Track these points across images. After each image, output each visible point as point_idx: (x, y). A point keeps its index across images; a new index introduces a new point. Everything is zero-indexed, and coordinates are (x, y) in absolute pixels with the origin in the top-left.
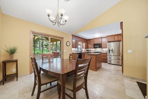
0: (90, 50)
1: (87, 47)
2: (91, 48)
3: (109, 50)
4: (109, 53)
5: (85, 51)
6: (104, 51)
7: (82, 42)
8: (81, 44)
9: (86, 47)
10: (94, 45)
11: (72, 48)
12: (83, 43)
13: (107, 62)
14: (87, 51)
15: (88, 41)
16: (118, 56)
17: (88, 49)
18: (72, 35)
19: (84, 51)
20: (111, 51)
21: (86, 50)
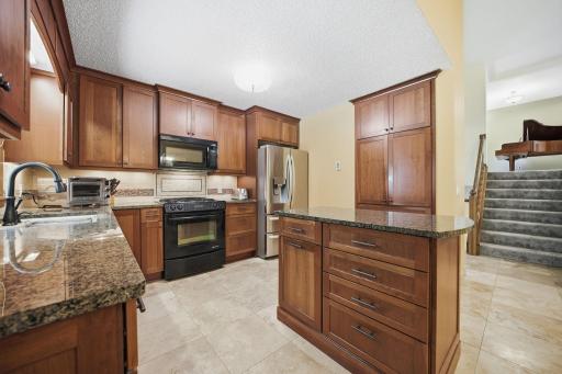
0: (115, 185)
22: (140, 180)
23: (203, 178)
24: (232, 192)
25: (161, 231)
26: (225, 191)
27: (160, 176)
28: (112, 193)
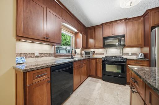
0: (94, 52)
2: (95, 48)
5: (81, 54)
6: (127, 54)
9: (85, 46)
10: (105, 38)
14: (86, 53)
15: (89, 31)
17: (88, 50)
19: (78, 54)
21: (83, 52)
22: (101, 51)
23: (122, 49)
24: (136, 54)
25: (102, 65)
26: (132, 54)
27: (106, 50)
28: (93, 54)
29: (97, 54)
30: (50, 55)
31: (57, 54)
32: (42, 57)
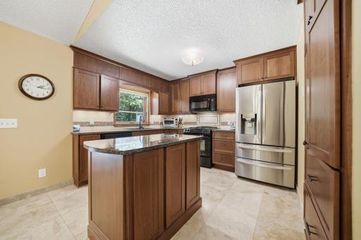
0: (181, 120)
1: (167, 110)
2: (182, 113)
3: (243, 121)
4: (243, 131)
7: (149, 91)
8: (146, 98)
10: (192, 99)
11: (75, 108)
12: (151, 93)
13: (232, 170)
16: (278, 147)
18: (72, 47)
20: (248, 125)
23: (218, 115)
27: (198, 116)
28: (180, 123)
29: (186, 123)
30: (108, 124)
31: (117, 123)
32: (98, 125)
